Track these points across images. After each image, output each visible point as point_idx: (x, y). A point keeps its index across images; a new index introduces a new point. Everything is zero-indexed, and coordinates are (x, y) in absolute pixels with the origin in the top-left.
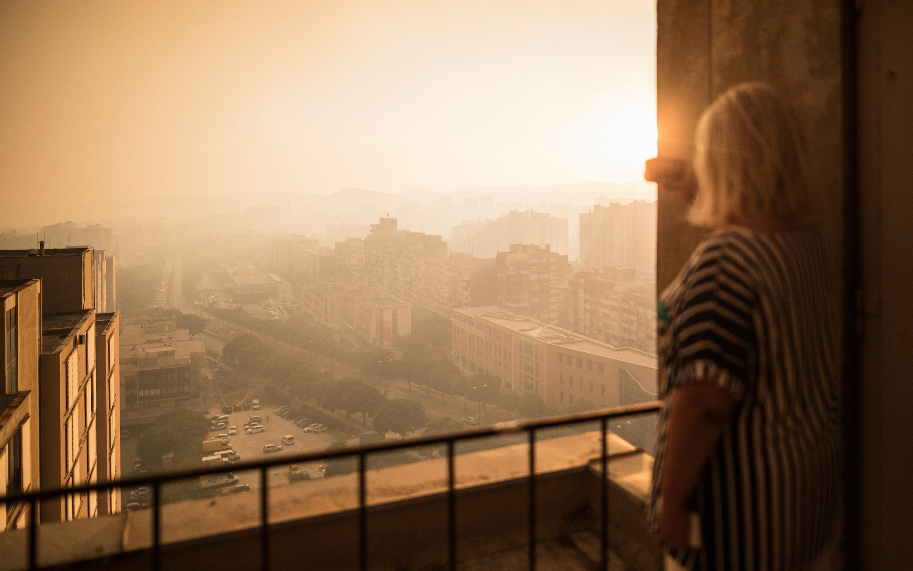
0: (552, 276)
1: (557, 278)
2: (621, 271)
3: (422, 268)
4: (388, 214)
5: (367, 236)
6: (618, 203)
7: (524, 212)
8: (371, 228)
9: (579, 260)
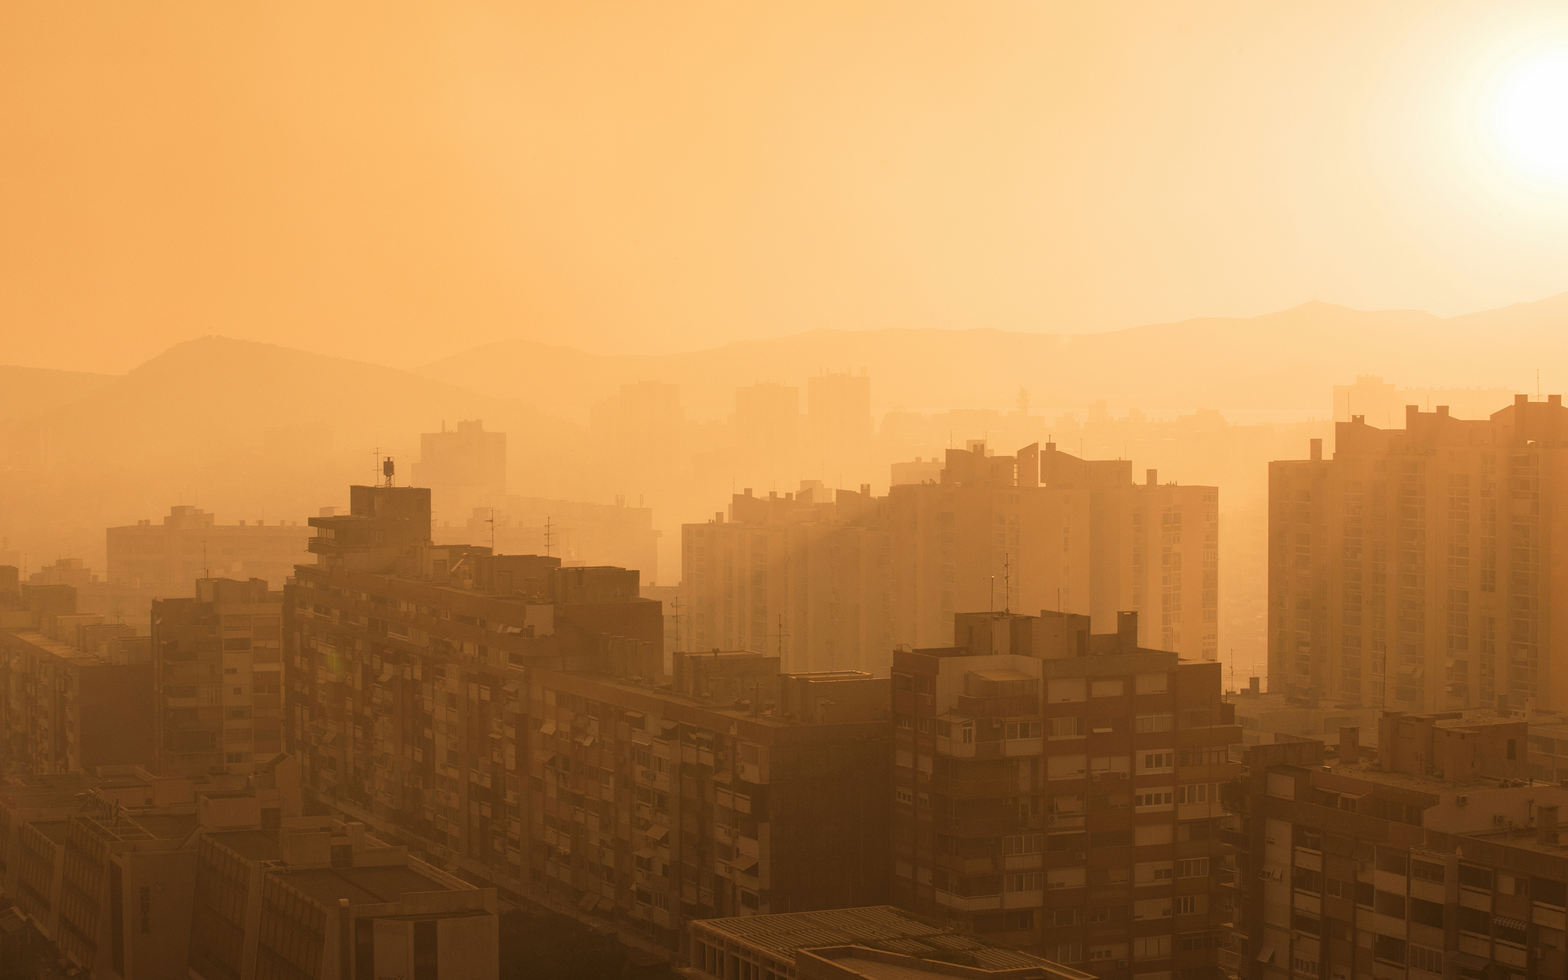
0: (1149, 764)
1: (1169, 770)
2: (1463, 736)
3: (549, 728)
4: (389, 468)
5: (291, 572)
6: (1443, 410)
7: (1015, 455)
8: (314, 532)
9: (1263, 687)
